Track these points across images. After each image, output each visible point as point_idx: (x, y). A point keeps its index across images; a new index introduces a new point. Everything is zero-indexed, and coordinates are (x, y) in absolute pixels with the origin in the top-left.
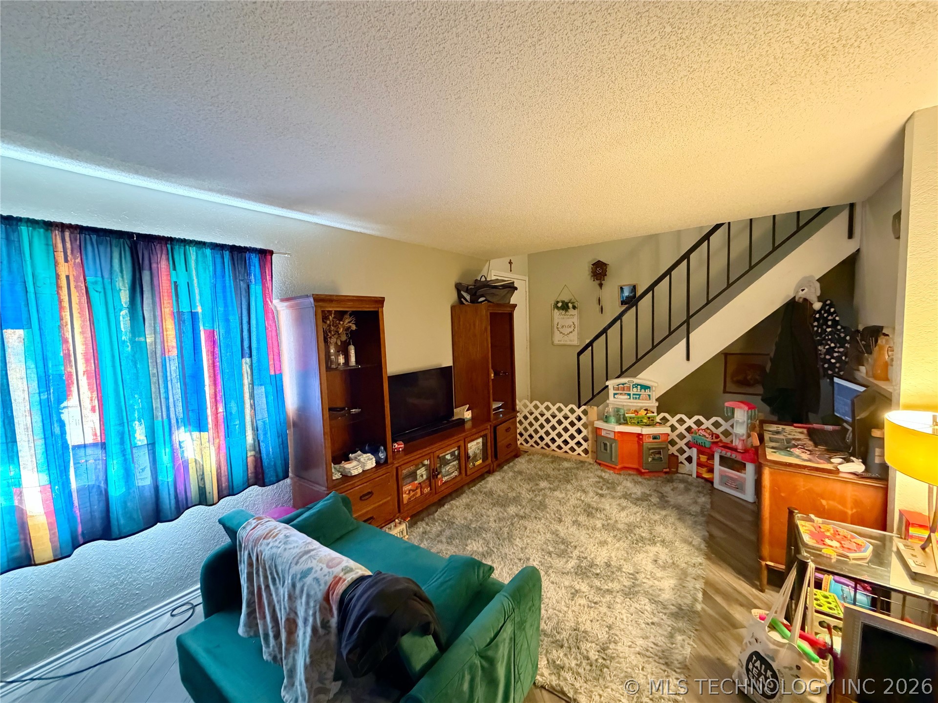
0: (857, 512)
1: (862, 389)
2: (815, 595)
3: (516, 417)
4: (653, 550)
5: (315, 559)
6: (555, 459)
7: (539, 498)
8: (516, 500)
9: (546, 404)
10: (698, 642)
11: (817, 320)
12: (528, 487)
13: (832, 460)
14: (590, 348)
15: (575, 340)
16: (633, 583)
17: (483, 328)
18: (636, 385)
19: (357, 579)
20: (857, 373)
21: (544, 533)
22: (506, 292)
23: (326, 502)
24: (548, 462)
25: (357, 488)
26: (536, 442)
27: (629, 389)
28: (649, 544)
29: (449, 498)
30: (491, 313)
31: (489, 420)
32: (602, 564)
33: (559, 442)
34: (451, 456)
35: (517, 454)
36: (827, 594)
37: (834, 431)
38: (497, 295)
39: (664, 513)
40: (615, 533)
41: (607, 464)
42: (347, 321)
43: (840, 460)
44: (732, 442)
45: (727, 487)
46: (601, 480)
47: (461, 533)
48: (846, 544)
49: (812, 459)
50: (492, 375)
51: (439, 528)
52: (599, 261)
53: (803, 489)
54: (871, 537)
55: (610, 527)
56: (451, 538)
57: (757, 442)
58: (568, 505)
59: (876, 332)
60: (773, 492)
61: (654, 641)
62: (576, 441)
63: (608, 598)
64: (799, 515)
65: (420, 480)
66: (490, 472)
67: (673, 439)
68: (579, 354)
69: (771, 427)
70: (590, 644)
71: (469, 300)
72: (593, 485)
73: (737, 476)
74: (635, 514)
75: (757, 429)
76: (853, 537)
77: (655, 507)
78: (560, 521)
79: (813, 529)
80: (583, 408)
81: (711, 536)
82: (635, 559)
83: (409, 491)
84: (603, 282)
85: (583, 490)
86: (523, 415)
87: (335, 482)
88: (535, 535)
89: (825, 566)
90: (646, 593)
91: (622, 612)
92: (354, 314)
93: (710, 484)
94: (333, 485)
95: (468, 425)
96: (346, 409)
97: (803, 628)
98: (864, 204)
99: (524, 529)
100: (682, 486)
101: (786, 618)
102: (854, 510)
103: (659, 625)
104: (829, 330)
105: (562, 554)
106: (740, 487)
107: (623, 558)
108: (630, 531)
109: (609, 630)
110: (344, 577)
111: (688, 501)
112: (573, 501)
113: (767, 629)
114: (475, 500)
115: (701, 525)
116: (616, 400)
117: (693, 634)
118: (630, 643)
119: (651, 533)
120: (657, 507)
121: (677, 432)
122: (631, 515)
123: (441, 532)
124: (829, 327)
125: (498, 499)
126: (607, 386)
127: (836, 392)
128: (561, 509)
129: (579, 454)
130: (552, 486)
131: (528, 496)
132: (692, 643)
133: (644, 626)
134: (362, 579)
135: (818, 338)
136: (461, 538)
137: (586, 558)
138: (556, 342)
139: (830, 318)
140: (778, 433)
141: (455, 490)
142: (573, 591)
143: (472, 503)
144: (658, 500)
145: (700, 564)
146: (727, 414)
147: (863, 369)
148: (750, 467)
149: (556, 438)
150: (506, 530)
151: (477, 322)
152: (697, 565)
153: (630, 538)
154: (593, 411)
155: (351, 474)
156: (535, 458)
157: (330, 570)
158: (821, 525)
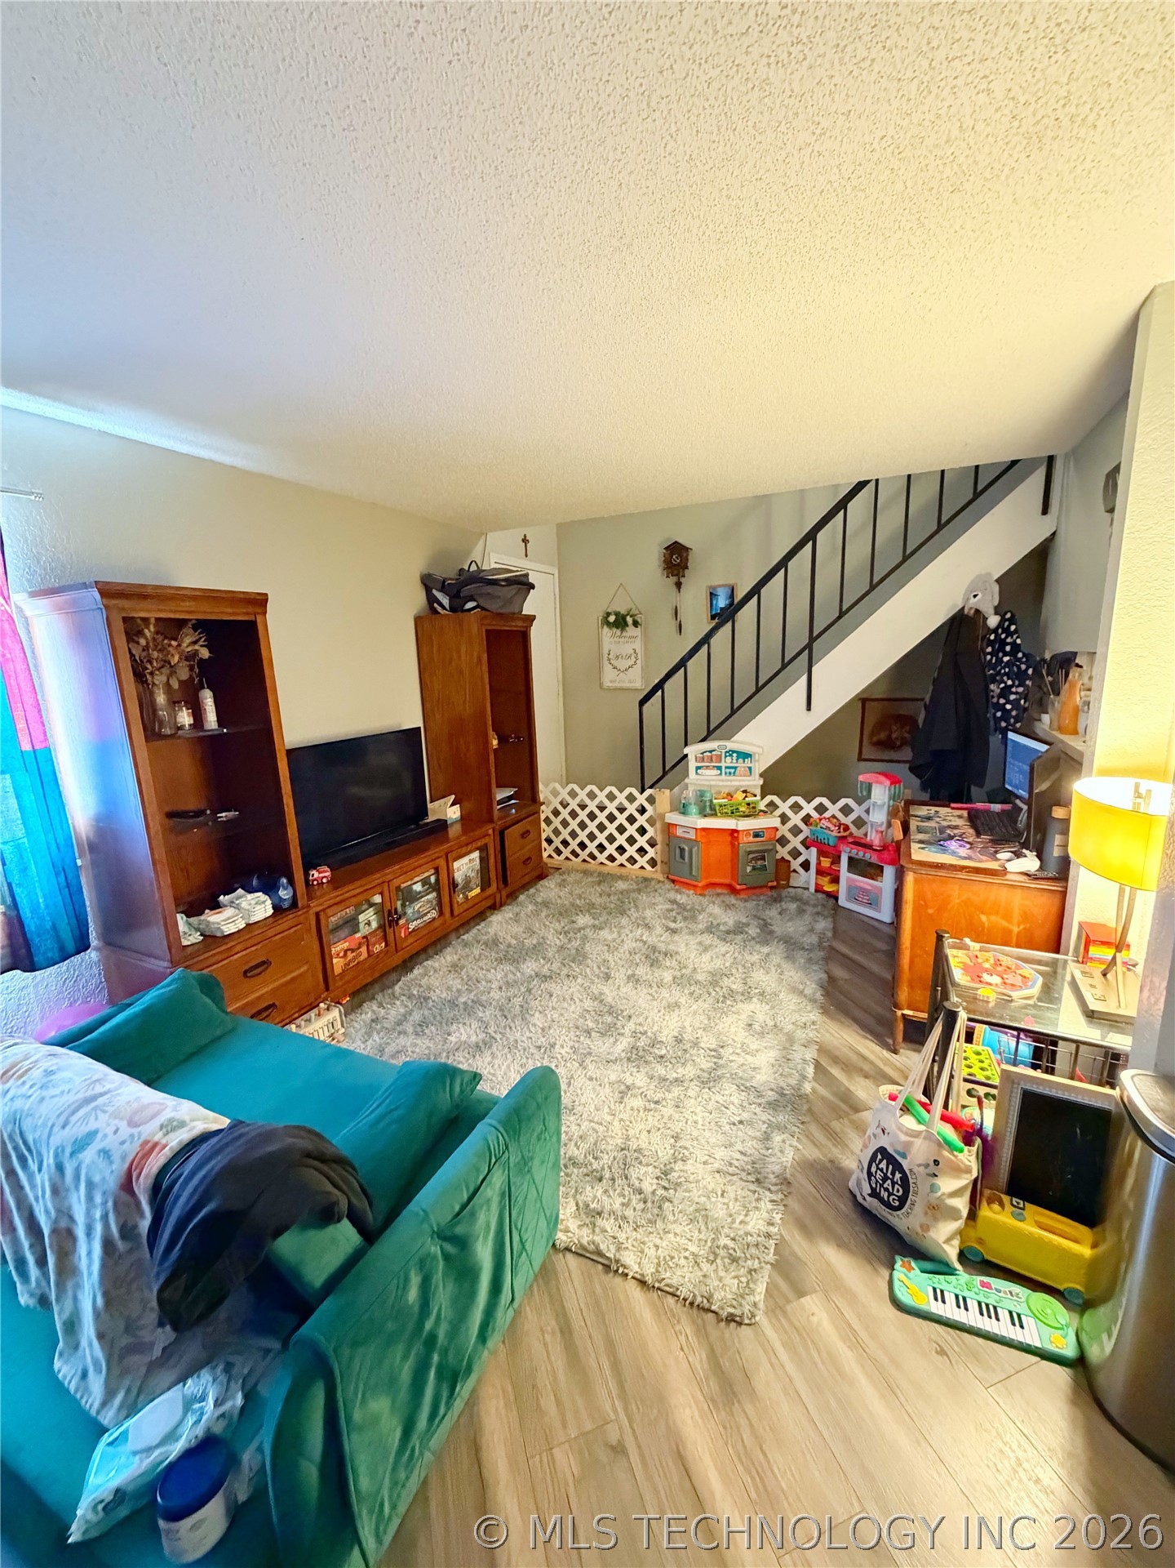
0: (1024, 929)
1: (1043, 748)
2: (965, 1051)
3: (537, 812)
4: (746, 1008)
5: (105, 1112)
6: (604, 878)
7: (576, 944)
8: (538, 950)
9: (589, 788)
10: (805, 1140)
11: (991, 643)
12: (558, 927)
13: (999, 856)
14: (660, 692)
15: (637, 681)
16: (715, 1063)
17: (475, 660)
18: (731, 753)
19: (193, 1140)
20: (1037, 724)
21: (581, 1001)
22: (513, 592)
23: (161, 991)
24: (593, 884)
25: (236, 957)
26: (573, 853)
27: (719, 758)
28: (741, 1001)
29: (423, 956)
30: (487, 631)
31: (491, 821)
32: (670, 1039)
33: (611, 849)
34: (423, 886)
35: (541, 873)
36: (979, 1048)
37: (1003, 811)
38: (499, 597)
39: (765, 950)
40: (692, 988)
41: (685, 880)
42: (187, 640)
43: (1008, 855)
44: (866, 835)
45: (856, 903)
46: (675, 907)
47: (441, 1015)
48: (1010, 978)
49: (973, 855)
50: (495, 742)
51: (402, 1010)
52: (676, 542)
53: (957, 901)
54: (1039, 962)
55: (684, 981)
56: (423, 1024)
57: (899, 835)
58: (622, 951)
59: (1067, 661)
60: (918, 909)
61: (741, 1149)
62: (637, 846)
63: (676, 1091)
64: (950, 940)
65: (364, 930)
66: (494, 907)
67: (783, 836)
68: (642, 703)
69: (920, 809)
70: (645, 1169)
71: (448, 607)
72: (661, 915)
73: (870, 885)
74: (724, 955)
75: (901, 814)
76: (1018, 967)
77: (753, 943)
78: (607, 977)
79: (967, 961)
80: (648, 792)
81: (832, 979)
82: (720, 1027)
83: (346, 951)
84: (682, 580)
85: (646, 925)
86: (551, 808)
87: (189, 950)
88: (566, 1005)
89: (981, 1014)
90: (734, 1076)
91: (697, 1111)
92: (201, 626)
93: (832, 901)
94: (181, 956)
95: (454, 831)
96: (208, 812)
97: (946, 1106)
98: (1067, 456)
99: (547, 997)
100: (793, 906)
101: (925, 1093)
102: (1022, 927)
103: (750, 1123)
104: (1006, 659)
105: (608, 1031)
106: (873, 903)
107: (702, 1026)
108: (714, 983)
109: (676, 1141)
110: (164, 1141)
111: (801, 929)
112: (629, 944)
113: (898, 1112)
114: (468, 956)
115: (817, 963)
116: (699, 778)
117: (797, 1130)
118: (707, 1157)
119: (746, 984)
120: (757, 942)
121: (790, 825)
122: (717, 957)
123: (405, 1016)
124: (1006, 654)
125: (507, 952)
126: (686, 756)
127: (1009, 755)
128: (609, 959)
129: (642, 867)
130: (597, 922)
131: (558, 942)
132: (795, 1143)
133: (728, 1127)
134: (204, 1137)
135: (991, 672)
136: (441, 1023)
137: (645, 1033)
138: (607, 684)
139: (1009, 640)
140: (929, 818)
141: (433, 942)
142: (623, 1087)
143: (462, 961)
144: (758, 931)
145: (814, 1023)
146: (861, 792)
147: (1046, 718)
148: (889, 872)
149: (606, 844)
150: (517, 1001)
151: (463, 649)
152: (808, 1024)
153: (714, 993)
154: (664, 796)
155: (222, 932)
156: (571, 879)
157: (135, 1131)
158: (978, 954)
